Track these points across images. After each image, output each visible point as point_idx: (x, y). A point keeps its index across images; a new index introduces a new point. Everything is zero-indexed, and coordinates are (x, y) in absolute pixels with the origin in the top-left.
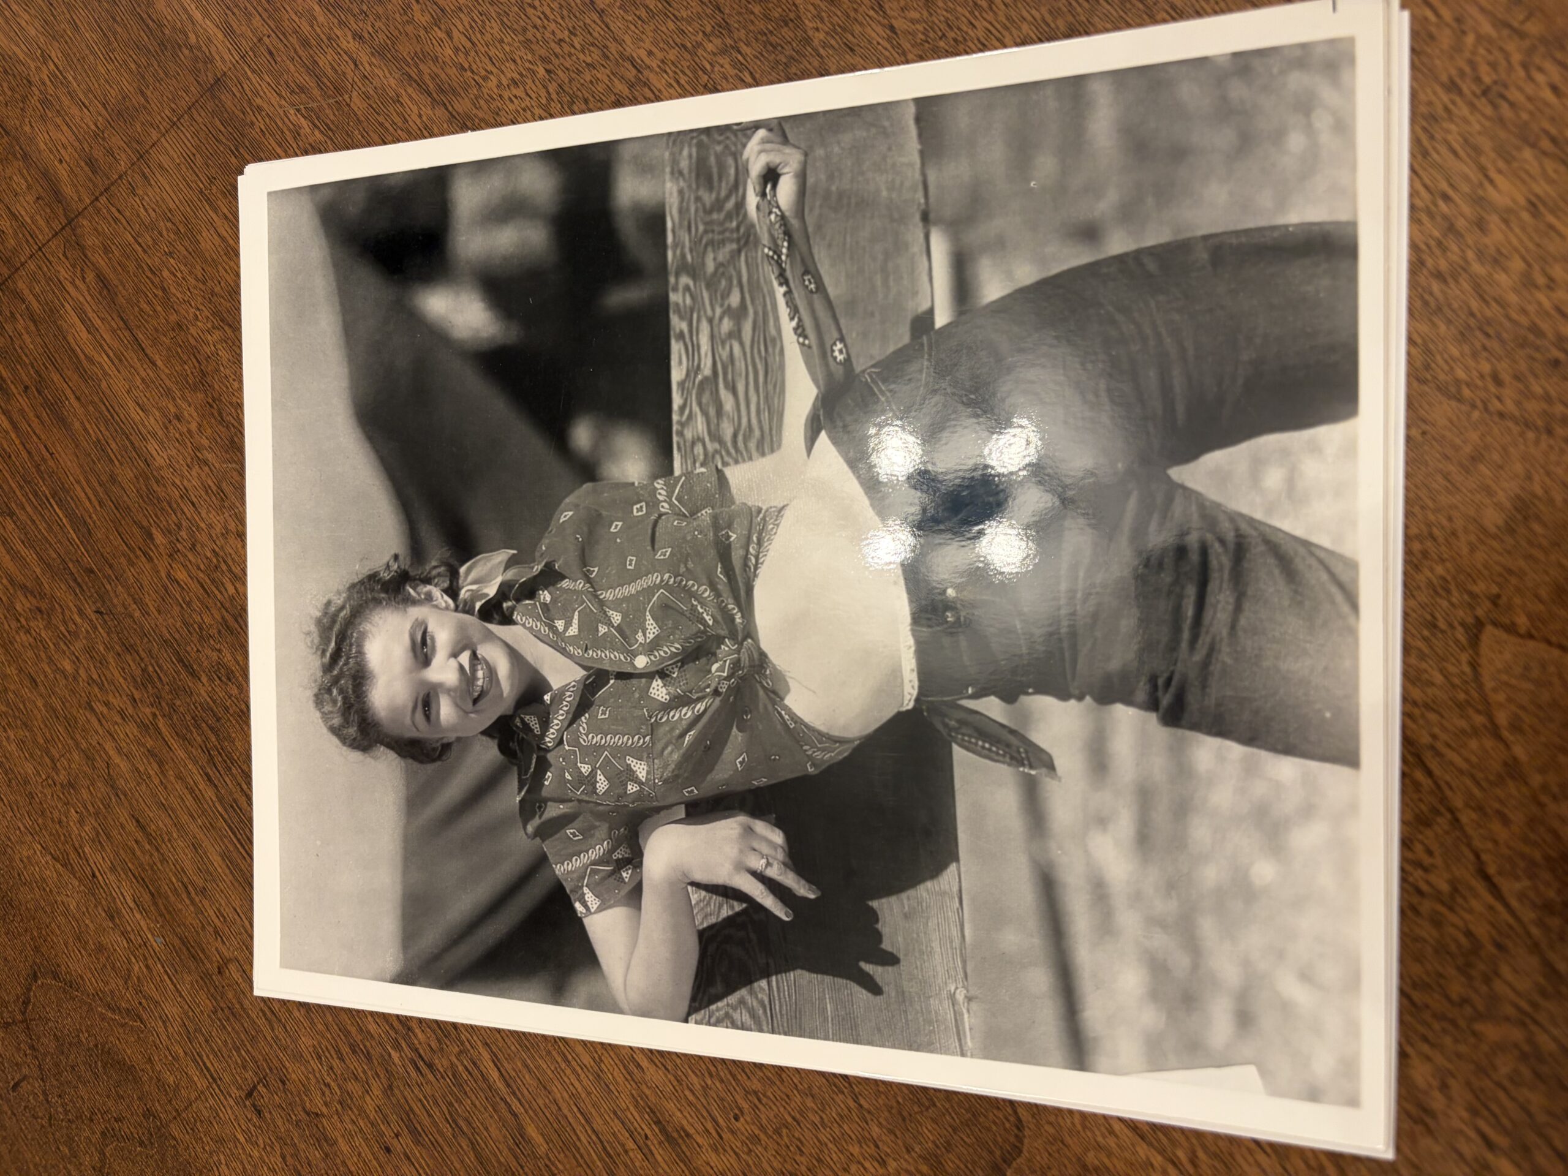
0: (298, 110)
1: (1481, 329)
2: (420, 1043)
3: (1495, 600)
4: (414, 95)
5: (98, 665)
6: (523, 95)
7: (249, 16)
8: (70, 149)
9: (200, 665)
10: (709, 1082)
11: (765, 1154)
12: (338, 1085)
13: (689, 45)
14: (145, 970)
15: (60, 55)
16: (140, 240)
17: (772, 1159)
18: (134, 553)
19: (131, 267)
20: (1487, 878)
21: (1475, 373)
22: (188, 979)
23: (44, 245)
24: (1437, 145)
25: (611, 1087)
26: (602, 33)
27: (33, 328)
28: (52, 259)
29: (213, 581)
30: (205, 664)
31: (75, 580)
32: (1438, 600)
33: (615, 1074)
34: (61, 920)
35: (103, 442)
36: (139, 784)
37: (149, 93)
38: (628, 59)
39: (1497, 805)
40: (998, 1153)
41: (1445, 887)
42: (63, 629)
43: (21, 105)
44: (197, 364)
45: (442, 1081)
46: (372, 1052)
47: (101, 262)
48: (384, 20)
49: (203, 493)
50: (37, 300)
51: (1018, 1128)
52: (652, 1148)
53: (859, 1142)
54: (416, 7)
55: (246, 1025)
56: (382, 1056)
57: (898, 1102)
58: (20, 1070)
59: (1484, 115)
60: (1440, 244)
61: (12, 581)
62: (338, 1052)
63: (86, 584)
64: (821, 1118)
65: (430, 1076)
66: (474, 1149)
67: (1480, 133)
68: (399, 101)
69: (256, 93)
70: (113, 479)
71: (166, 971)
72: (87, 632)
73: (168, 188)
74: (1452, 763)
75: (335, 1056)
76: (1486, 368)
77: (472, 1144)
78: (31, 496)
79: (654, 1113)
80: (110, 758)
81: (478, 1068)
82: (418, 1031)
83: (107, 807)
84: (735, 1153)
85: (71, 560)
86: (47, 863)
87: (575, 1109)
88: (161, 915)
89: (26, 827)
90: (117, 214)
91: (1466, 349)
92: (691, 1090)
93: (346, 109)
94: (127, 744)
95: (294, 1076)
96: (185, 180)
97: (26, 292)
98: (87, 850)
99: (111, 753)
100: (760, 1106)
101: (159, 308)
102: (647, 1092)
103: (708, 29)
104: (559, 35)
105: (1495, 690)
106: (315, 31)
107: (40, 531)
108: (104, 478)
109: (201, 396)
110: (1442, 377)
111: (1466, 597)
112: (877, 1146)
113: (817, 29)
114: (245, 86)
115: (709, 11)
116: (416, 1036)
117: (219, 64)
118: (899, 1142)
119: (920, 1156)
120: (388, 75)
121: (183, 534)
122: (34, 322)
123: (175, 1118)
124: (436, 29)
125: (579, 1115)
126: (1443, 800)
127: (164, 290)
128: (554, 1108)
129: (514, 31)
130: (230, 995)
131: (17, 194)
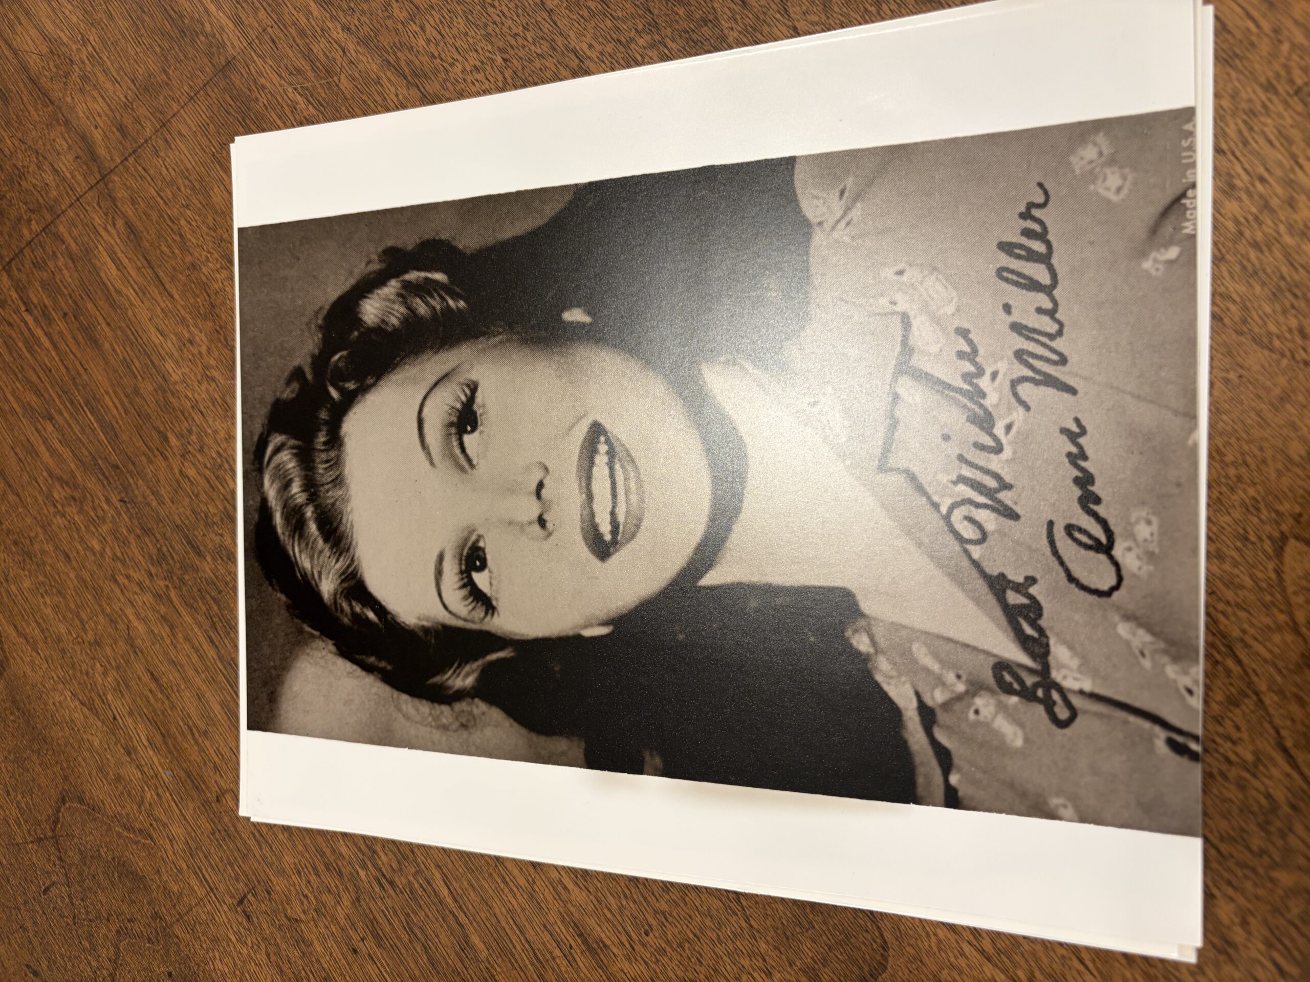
0: (295, 89)
1: (1290, 291)
2: (383, 864)
3: (1297, 518)
4: (392, 78)
5: (121, 544)
6: (484, 80)
7: (255, 11)
8: (104, 118)
9: (205, 547)
10: (624, 903)
11: (670, 963)
12: (315, 897)
13: (623, 40)
14: (155, 797)
15: (97, 39)
16: (162, 194)
17: (676, 968)
18: (153, 452)
19: (154, 217)
20: (1285, 750)
21: (1284, 327)
22: (191, 805)
23: (81, 196)
24: (1256, 136)
25: (542, 905)
26: (551, 29)
27: (71, 265)
28: (88, 208)
29: (217, 477)
30: (210, 545)
31: (104, 474)
32: (1250, 517)
33: (546, 894)
34: (86, 754)
35: (129, 360)
36: (153, 644)
37: (171, 72)
38: (572, 51)
39: (1295, 690)
40: (866, 968)
41: (1249, 757)
42: (92, 514)
43: (64, 80)
44: (207, 298)
45: (401, 895)
46: (343, 870)
47: (129, 211)
48: (368, 15)
49: (210, 405)
50: (76, 243)
51: (884, 949)
52: (575, 955)
53: (749, 956)
54: (395, 5)
55: (239, 844)
56: (351, 873)
57: (782, 923)
58: (50, 877)
59: (1295, 111)
60: (1256, 218)
61: (51, 474)
62: (315, 869)
63: (113, 477)
64: (718, 935)
65: (391, 892)
66: (426, 952)
67: (1292, 126)
68: (379, 83)
69: (260, 74)
70: (136, 391)
71: (173, 799)
72: (113, 516)
73: (186, 152)
74: (1258, 654)
75: (312, 873)
76: (1294, 323)
77: (425, 948)
78: (67, 404)
79: (577, 927)
80: (130, 621)
81: (431, 885)
82: (381, 854)
83: (127, 662)
84: (646, 963)
85: (100, 457)
86: (76, 707)
87: (512, 922)
88: (170, 752)
89: (59, 677)
90: (143, 172)
91: (1278, 308)
92: (609, 909)
93: (335, 89)
94: (145, 610)
95: (278, 888)
96: (200, 145)
97: (66, 235)
98: (110, 697)
99: (132, 617)
100: (666, 924)
101: (177, 251)
102: (572, 909)
103: (640, 27)
104: (515, 30)
105: (1295, 593)
106: (311, 23)
107: (75, 433)
108: (128, 390)
109: (210, 324)
110: (1256, 330)
111: (1273, 515)
112: (764, 960)
113: (732, 29)
114: (251, 68)
115: (640, 12)
116: (380, 858)
117: (230, 49)
118: (784, 957)
119: (800, 969)
120: (371, 61)
121: (194, 438)
122: (72, 259)
123: (178, 920)
124: (412, 23)
125: (515, 927)
126: (1250, 684)
127: (181, 236)
128: (494, 921)
129: (477, 26)
130: (226, 820)
131: (59, 154)
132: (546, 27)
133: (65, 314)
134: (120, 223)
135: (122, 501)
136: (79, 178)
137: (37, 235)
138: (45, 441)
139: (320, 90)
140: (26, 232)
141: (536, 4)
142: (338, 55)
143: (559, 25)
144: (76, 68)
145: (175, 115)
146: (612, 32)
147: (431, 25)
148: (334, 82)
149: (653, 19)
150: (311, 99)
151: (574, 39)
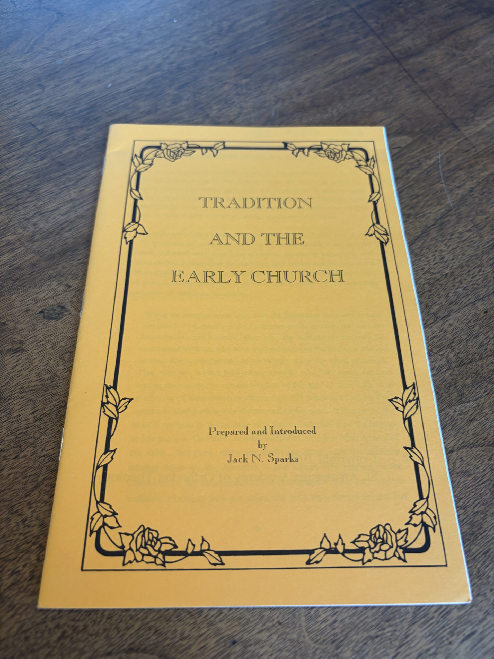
132: (465, 300)
133: (323, 35)
134: (371, 65)
135: (216, 53)
137: (369, 26)
138: (255, 20)
139: (436, 173)
140: (371, 21)
141: (479, 296)
143: (465, 308)
144: (459, 52)
145: (429, 98)
146: (458, 339)
147: (470, 235)
148: (441, 180)
149: (464, 364)
150: (432, 167)
151: (456, 316)
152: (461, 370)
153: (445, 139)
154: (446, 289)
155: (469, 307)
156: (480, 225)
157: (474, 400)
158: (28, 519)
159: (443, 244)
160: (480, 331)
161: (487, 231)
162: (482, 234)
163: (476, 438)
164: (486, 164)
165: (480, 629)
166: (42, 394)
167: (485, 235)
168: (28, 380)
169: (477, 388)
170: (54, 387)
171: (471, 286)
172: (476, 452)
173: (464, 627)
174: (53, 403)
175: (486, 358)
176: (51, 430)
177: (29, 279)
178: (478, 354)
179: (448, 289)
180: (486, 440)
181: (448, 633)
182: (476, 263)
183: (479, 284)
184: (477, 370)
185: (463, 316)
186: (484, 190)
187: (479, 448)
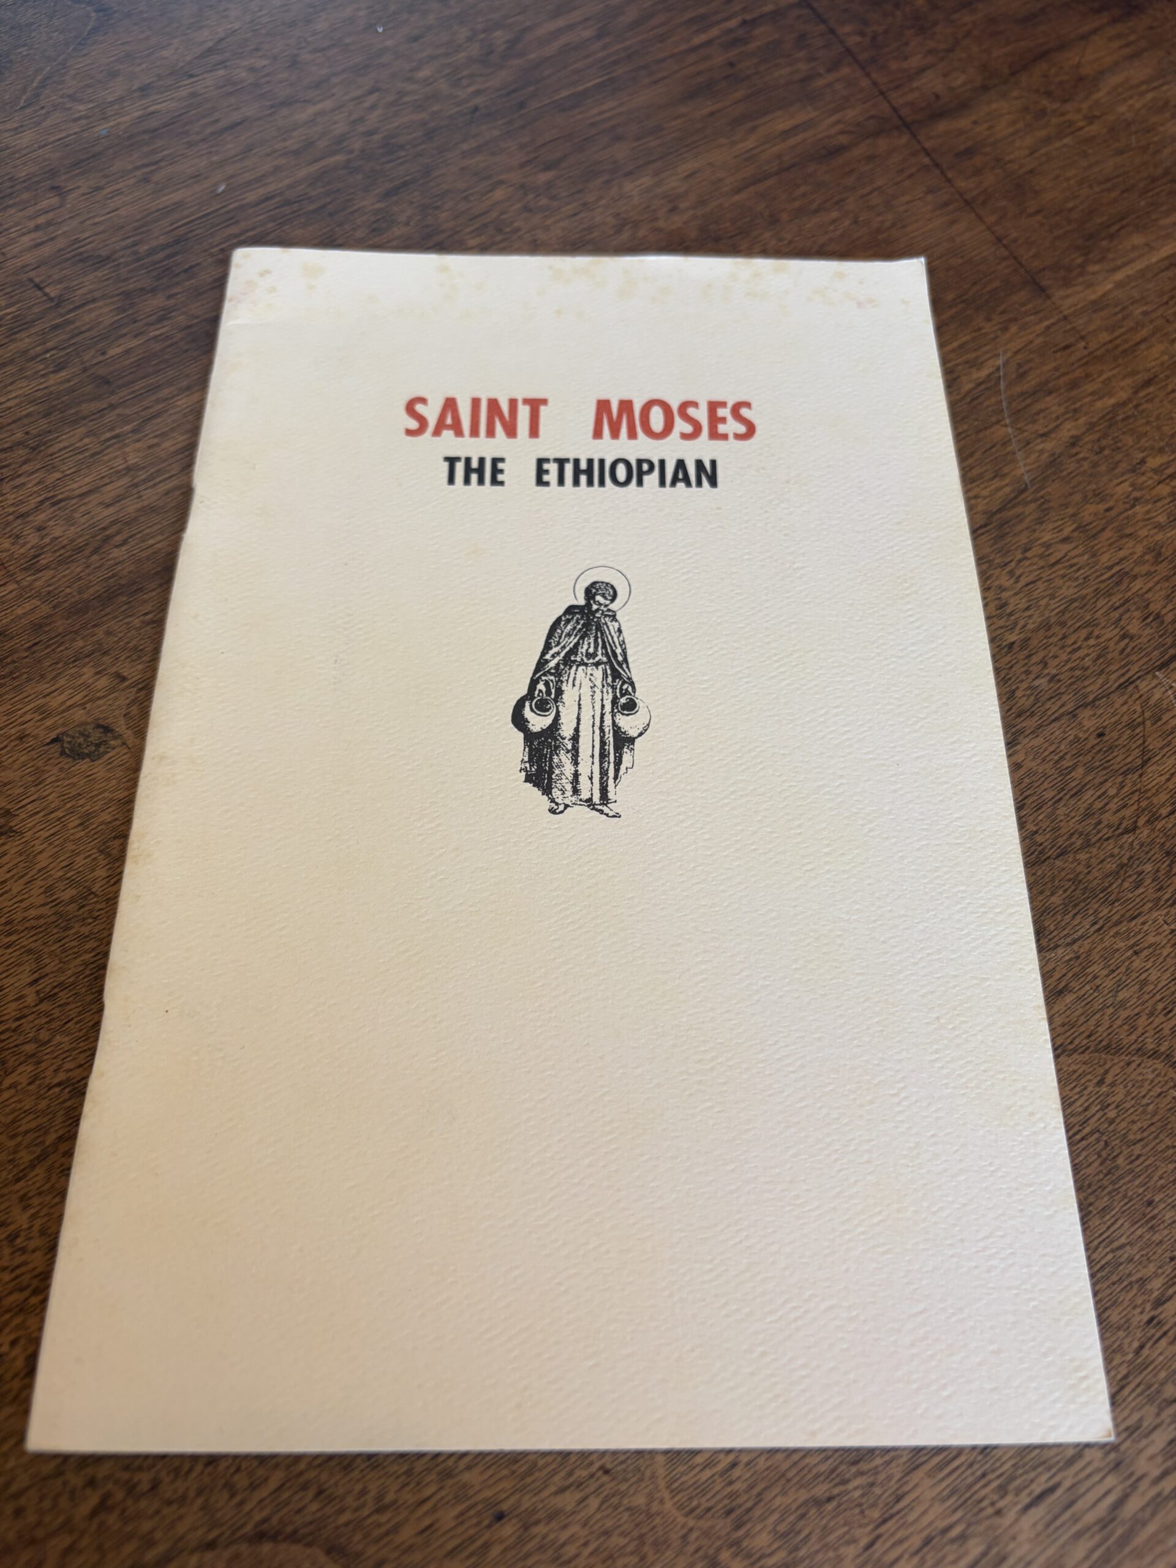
0: (998, 369)
4: (1001, 493)
7: (1111, 328)
8: (987, 133)
9: (395, 203)
14: (77, 115)
15: (1092, 133)
16: (876, 193)
18: (533, 151)
19: (847, 181)
22: (55, 156)
23: (886, 97)
26: (1049, 713)
27: (797, 77)
28: (869, 104)
31: (514, 91)
35: (658, 135)
37: (1039, 218)
42: (465, 73)
43: (1042, 90)
47: (857, 152)
48: (1090, 471)
54: (1102, 507)
61: (525, 30)
63: (509, 101)
68: (995, 477)
69: (1023, 328)
71: (69, 136)
72: (456, 97)
73: (929, 226)
78: (614, 58)
80: (314, 104)
83: (262, 97)
85: (538, 89)
86: (217, 33)
88: (131, 137)
89: (260, 17)
90: (907, 174)
94: (325, 123)
97: (836, 76)
98: (220, 73)
101: (797, 204)
103: (1039, 838)
104: (1053, 663)
106: (1086, 397)
107: (574, 62)
108: (620, 130)
114: (1032, 317)
117: (1062, 292)
120: (1027, 468)
122: (804, 80)
124: (1074, 526)
127: (816, 211)
129: (1063, 612)
130: (26, 196)
131: (945, 75)
132: (1053, 707)
133: (731, 65)
134: (843, 139)
135: (475, 109)
136: (910, 97)
137: (842, 42)
138: (570, 28)
139: (993, 400)
140: (848, 29)
141: (1086, 696)
142: (1040, 428)
143: (1053, 725)
144: (1056, 106)
145: (980, 218)
146: (1035, 798)
147: (1070, 551)
148: (1004, 419)
149: (1048, 858)
150: (983, 387)
151: (1030, 744)
152: (1039, 873)
153: (1015, 320)
154: (1010, 679)
155: (1063, 721)
156: (1091, 526)
157: (1068, 944)
158: (23, 1234)
159: (1004, 572)
160: (1086, 781)
161: (1108, 539)
162: (1096, 548)
163: (1069, 1033)
164: (1109, 379)
165: (1068, 1478)
166: (56, 936)
167: (1104, 549)
168: (24, 905)
169: (1076, 914)
170: (84, 919)
171: (1067, 674)
172: (1069, 1066)
173: (1032, 1475)
174: (82, 958)
175: (1098, 845)
176: (77, 1023)
177: (27, 660)
178: (1081, 834)
179: (1013, 680)
180: (1092, 1038)
181: (993, 1491)
182: (1082, 618)
183: (1087, 668)
184: (1078, 871)
185: (1046, 745)
186: (1104, 443)
187: (1075, 1056)
